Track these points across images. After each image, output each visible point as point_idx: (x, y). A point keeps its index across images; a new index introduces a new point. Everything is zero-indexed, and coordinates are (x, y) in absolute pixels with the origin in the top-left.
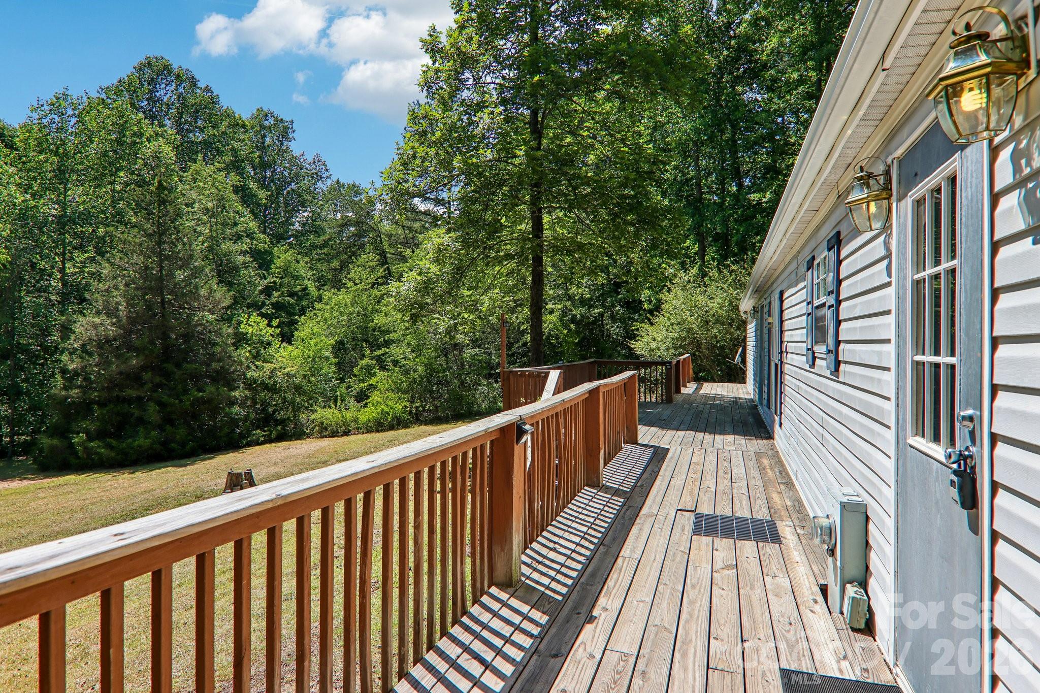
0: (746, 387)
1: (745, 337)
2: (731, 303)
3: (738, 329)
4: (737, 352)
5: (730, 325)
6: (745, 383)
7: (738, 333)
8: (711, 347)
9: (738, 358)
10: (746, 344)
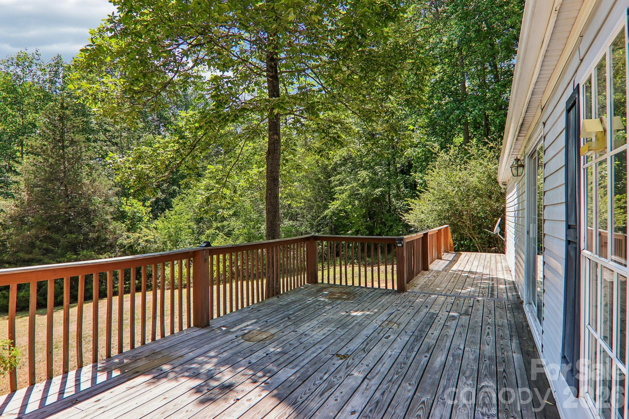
0: (505, 259)
1: (504, 209)
2: (490, 176)
3: (497, 201)
4: (496, 221)
5: (490, 197)
6: (504, 253)
7: (497, 205)
8: (473, 218)
9: (497, 230)
10: (505, 215)
